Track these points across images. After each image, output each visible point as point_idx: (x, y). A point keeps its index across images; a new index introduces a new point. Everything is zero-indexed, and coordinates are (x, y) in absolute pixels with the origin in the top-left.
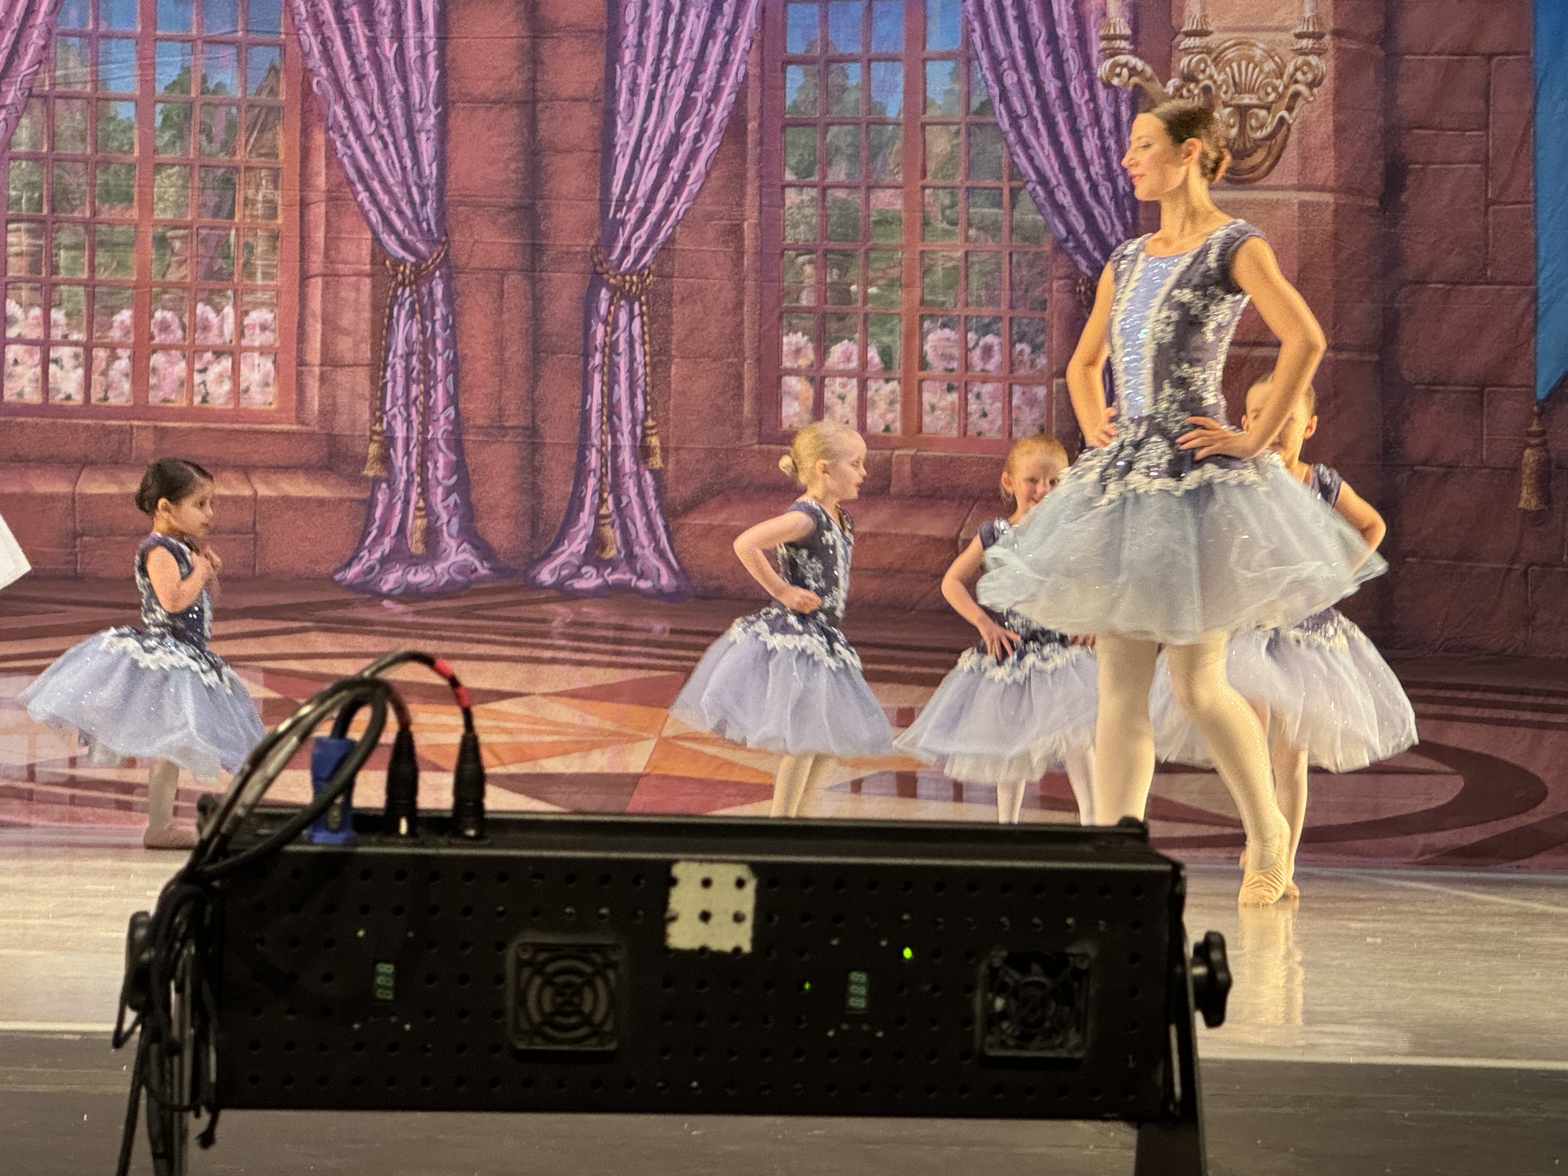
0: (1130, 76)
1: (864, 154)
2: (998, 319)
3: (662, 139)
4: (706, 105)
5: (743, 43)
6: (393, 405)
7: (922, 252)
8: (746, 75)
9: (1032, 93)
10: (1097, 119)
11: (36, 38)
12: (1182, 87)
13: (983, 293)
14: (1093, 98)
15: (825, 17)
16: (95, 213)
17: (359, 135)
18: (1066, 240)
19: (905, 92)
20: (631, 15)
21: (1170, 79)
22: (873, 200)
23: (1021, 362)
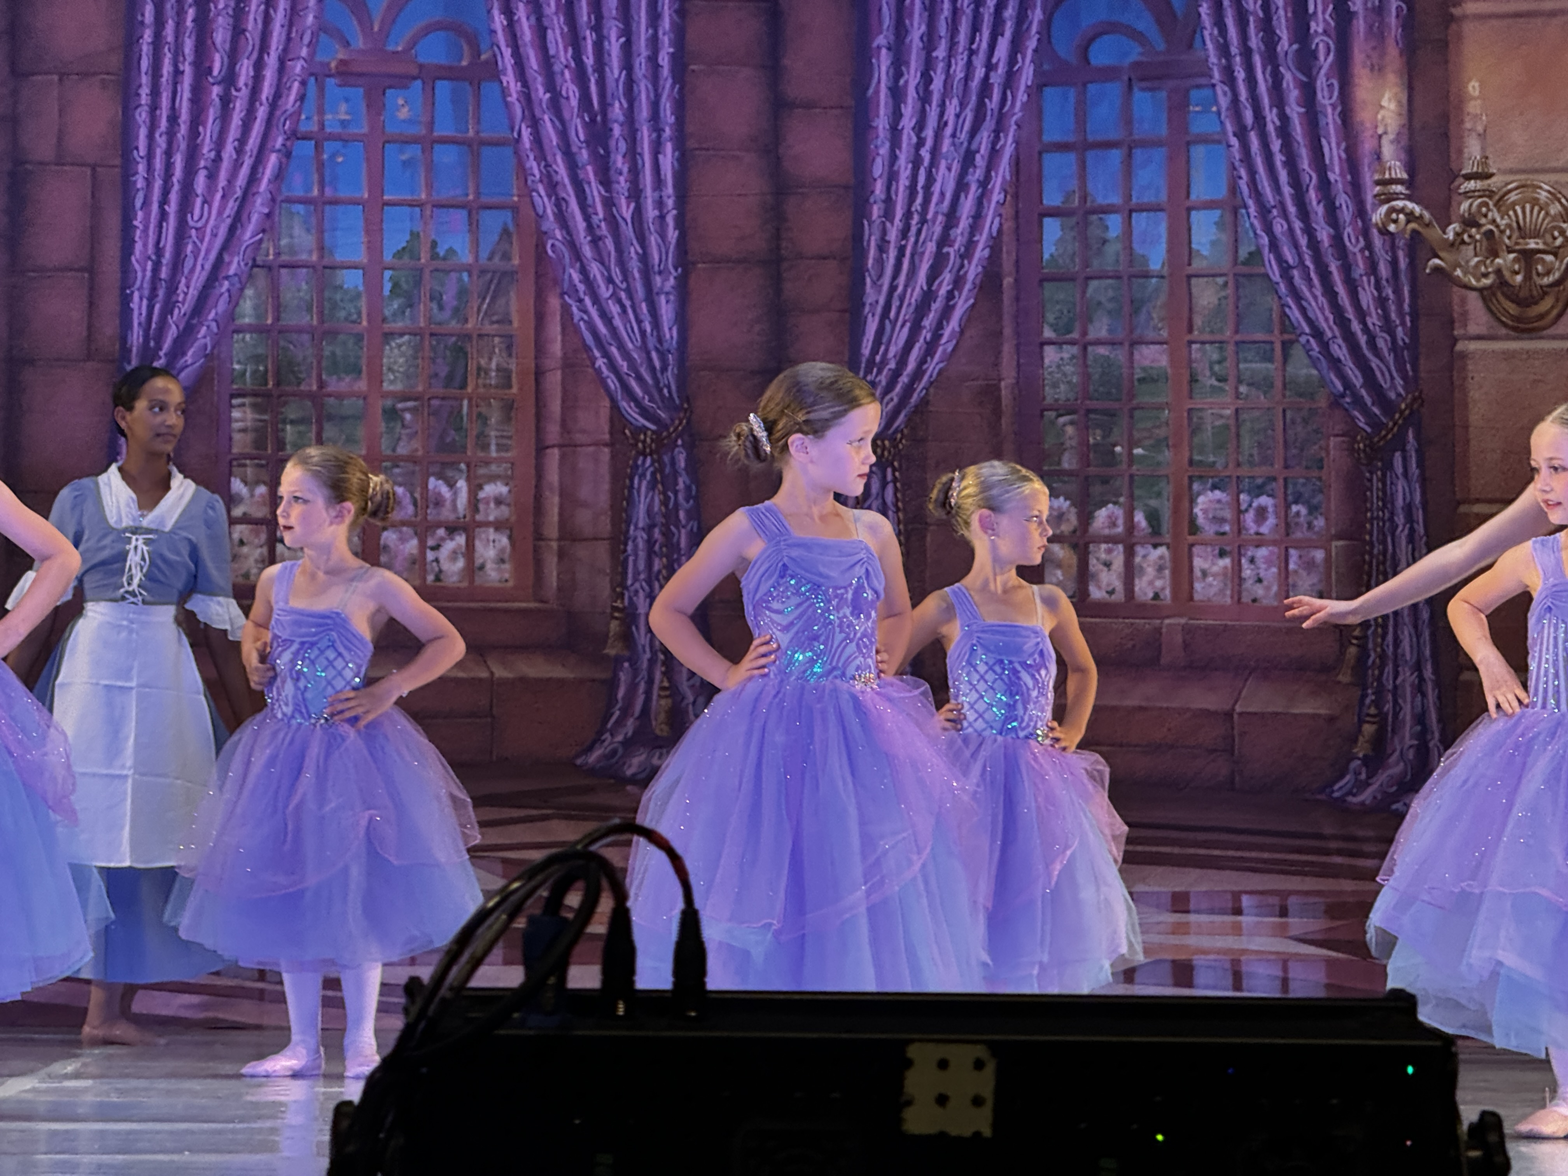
0: (1408, 222)
1: (1127, 310)
2: (1274, 479)
3: (914, 296)
4: (958, 261)
5: (997, 196)
6: (635, 580)
7: (1190, 410)
8: (1000, 231)
9: (1303, 241)
10: (1372, 267)
11: (259, 206)
12: (1464, 231)
13: (1255, 451)
14: (1369, 246)
15: (1083, 165)
16: (322, 385)
17: (596, 300)
18: (1343, 396)
19: (1169, 243)
20: (878, 168)
21: (1450, 224)
22: (1137, 356)
23: (1297, 524)
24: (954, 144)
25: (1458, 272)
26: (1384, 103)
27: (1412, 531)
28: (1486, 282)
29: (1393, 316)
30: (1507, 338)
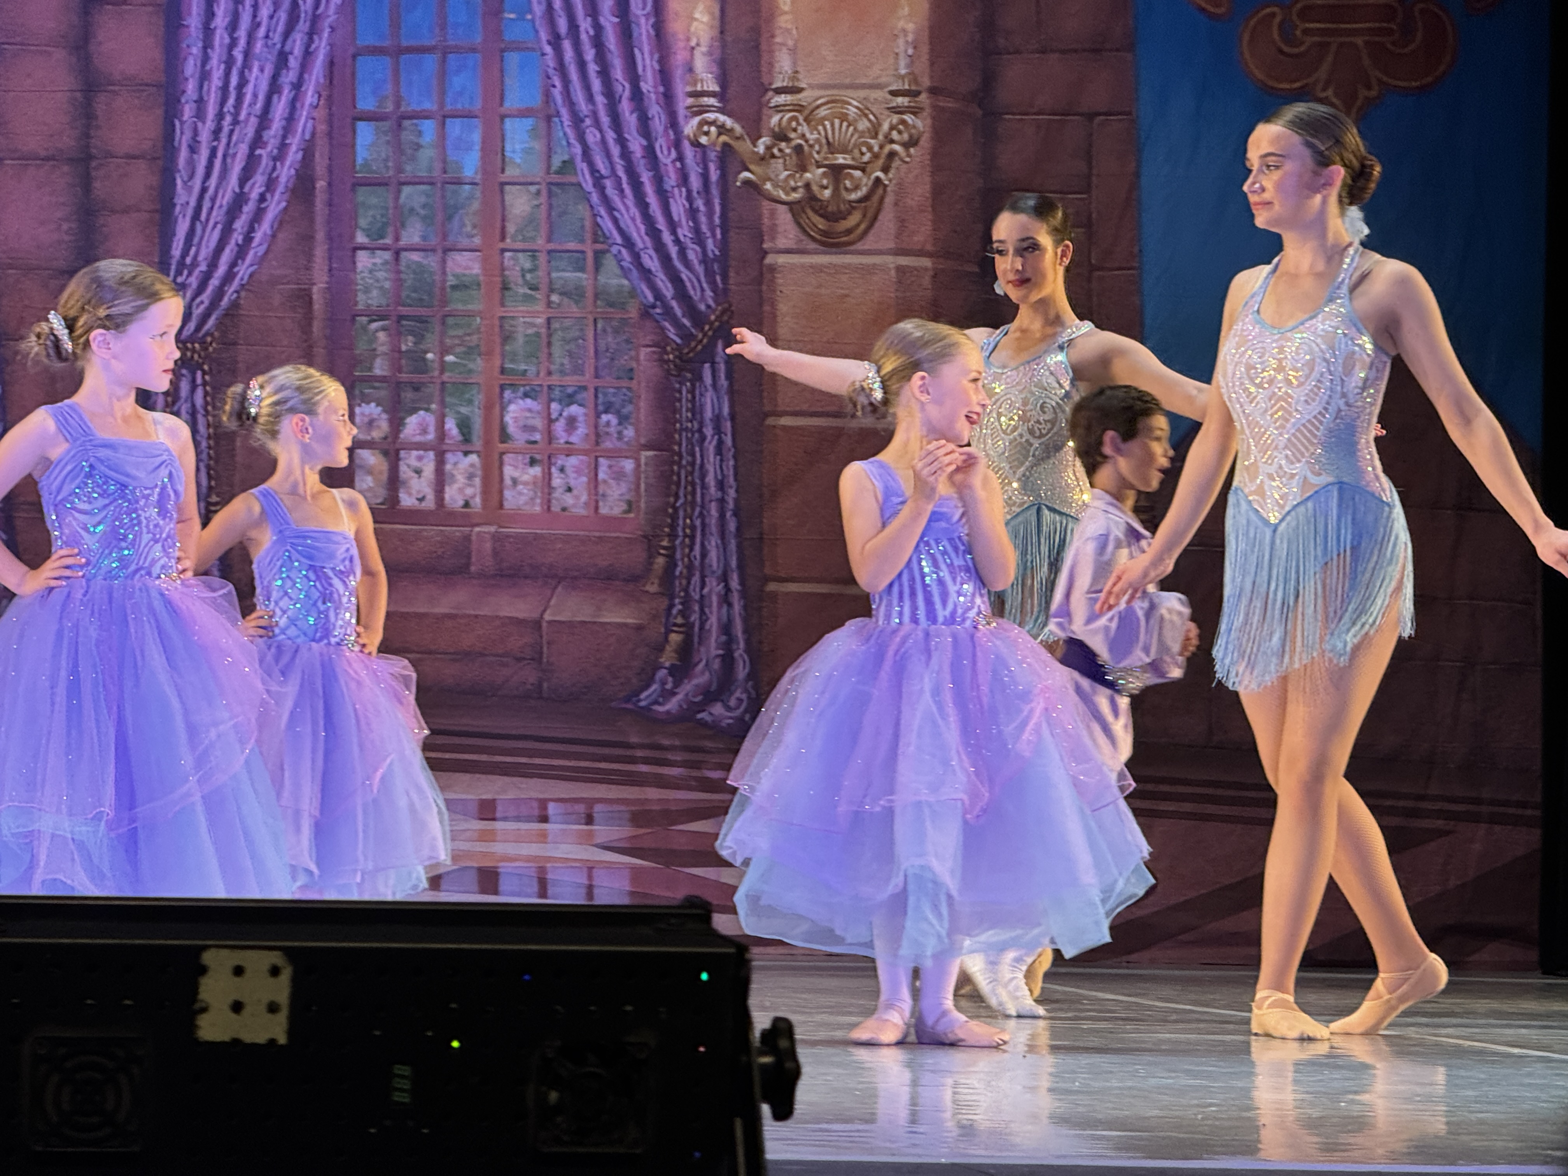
0: (720, 134)
1: (440, 217)
2: (584, 388)
3: (226, 199)
4: (271, 163)
5: (310, 98)
7: (502, 318)
8: (313, 134)
9: (615, 151)
10: (684, 179)
12: (774, 145)
13: (566, 361)
14: (680, 158)
15: (396, 72)
19: (483, 149)
20: (190, 68)
21: (760, 137)
22: (450, 263)
23: (607, 433)
24: (266, 46)
25: (768, 186)
26: (697, 15)
27: (720, 443)
28: (796, 196)
29: (704, 228)
30: (816, 252)
